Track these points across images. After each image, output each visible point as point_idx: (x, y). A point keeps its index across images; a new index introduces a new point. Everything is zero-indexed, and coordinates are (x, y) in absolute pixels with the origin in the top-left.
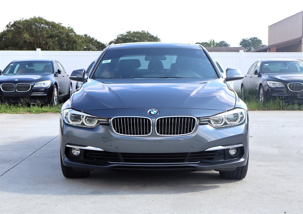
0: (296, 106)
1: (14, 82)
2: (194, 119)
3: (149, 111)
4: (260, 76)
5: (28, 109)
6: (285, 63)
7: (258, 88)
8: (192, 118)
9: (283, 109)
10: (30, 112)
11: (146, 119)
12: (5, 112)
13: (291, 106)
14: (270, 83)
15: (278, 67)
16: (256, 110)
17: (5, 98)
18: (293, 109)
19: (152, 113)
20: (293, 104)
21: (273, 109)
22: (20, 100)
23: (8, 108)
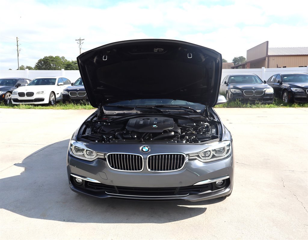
0: (249, 105)
1: (76, 90)
2: (183, 156)
3: (141, 148)
4: (228, 85)
5: (84, 107)
6: (244, 76)
7: (226, 93)
8: (181, 155)
9: (240, 107)
10: (85, 108)
11: (138, 156)
12: (71, 108)
13: (245, 105)
14: (232, 90)
15: (240, 79)
16: (222, 108)
17: (72, 100)
18: (246, 107)
19: (144, 150)
20: (246, 104)
21: (234, 107)
22: (80, 101)
23: (73, 106)
